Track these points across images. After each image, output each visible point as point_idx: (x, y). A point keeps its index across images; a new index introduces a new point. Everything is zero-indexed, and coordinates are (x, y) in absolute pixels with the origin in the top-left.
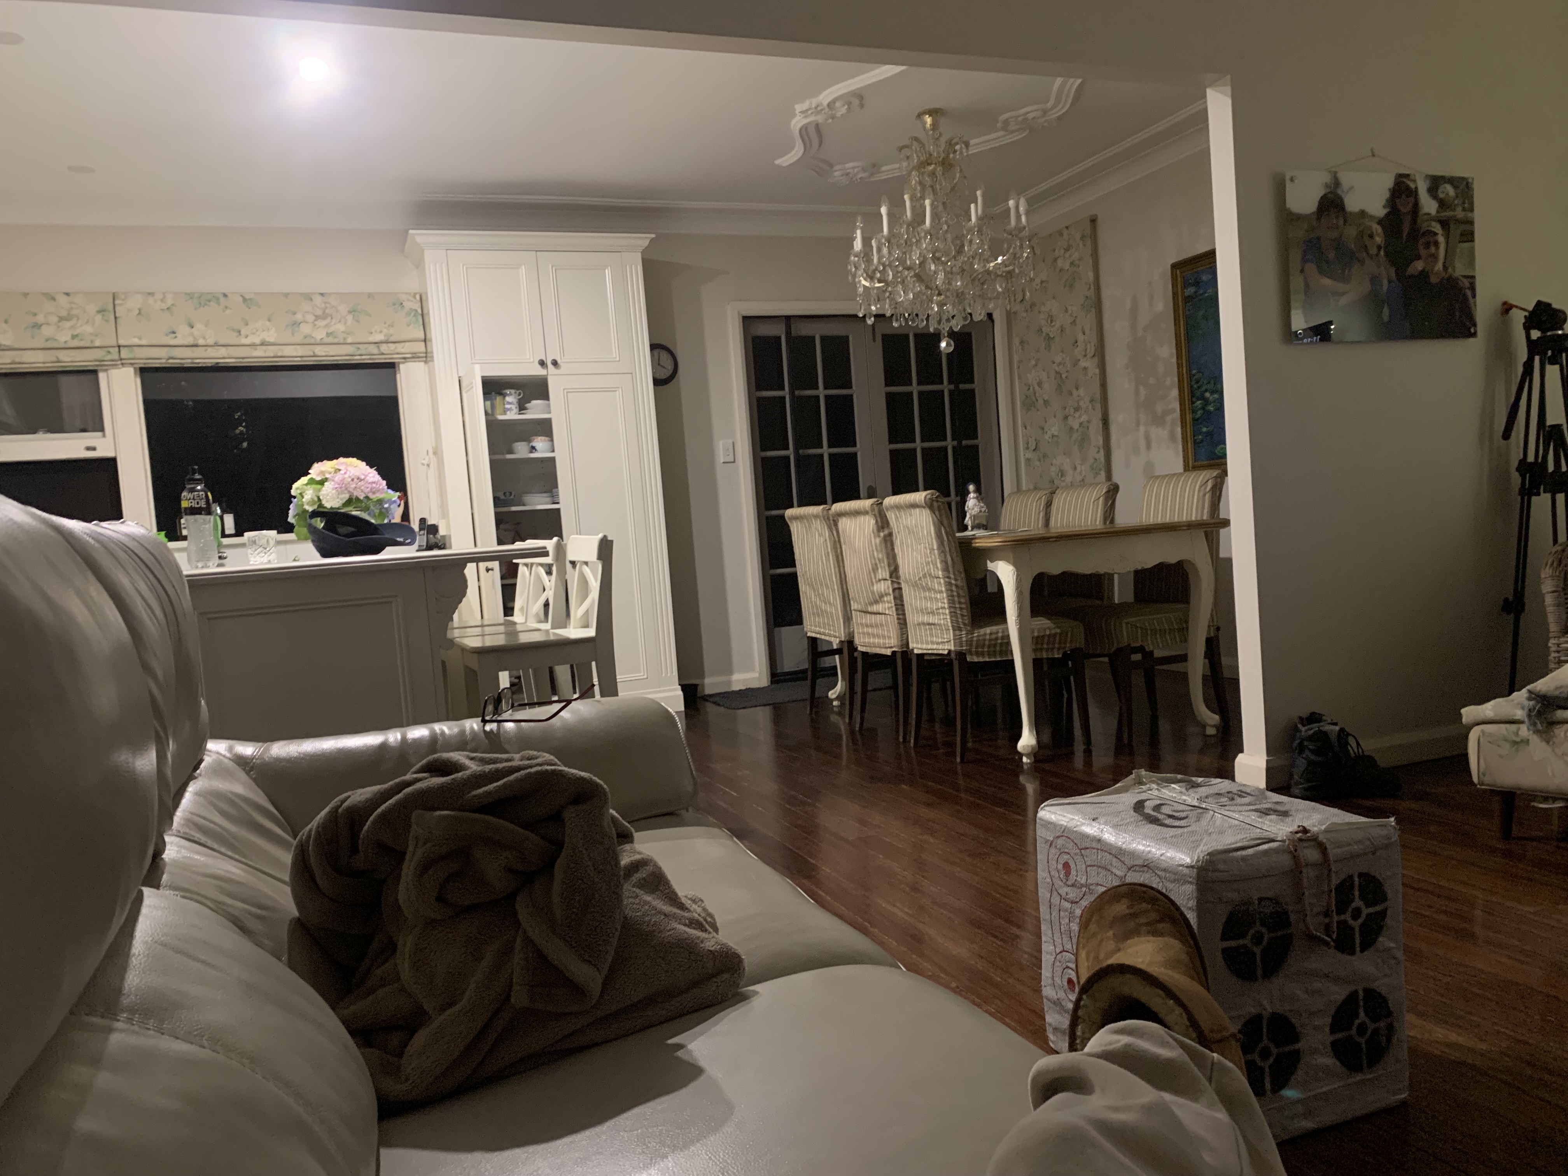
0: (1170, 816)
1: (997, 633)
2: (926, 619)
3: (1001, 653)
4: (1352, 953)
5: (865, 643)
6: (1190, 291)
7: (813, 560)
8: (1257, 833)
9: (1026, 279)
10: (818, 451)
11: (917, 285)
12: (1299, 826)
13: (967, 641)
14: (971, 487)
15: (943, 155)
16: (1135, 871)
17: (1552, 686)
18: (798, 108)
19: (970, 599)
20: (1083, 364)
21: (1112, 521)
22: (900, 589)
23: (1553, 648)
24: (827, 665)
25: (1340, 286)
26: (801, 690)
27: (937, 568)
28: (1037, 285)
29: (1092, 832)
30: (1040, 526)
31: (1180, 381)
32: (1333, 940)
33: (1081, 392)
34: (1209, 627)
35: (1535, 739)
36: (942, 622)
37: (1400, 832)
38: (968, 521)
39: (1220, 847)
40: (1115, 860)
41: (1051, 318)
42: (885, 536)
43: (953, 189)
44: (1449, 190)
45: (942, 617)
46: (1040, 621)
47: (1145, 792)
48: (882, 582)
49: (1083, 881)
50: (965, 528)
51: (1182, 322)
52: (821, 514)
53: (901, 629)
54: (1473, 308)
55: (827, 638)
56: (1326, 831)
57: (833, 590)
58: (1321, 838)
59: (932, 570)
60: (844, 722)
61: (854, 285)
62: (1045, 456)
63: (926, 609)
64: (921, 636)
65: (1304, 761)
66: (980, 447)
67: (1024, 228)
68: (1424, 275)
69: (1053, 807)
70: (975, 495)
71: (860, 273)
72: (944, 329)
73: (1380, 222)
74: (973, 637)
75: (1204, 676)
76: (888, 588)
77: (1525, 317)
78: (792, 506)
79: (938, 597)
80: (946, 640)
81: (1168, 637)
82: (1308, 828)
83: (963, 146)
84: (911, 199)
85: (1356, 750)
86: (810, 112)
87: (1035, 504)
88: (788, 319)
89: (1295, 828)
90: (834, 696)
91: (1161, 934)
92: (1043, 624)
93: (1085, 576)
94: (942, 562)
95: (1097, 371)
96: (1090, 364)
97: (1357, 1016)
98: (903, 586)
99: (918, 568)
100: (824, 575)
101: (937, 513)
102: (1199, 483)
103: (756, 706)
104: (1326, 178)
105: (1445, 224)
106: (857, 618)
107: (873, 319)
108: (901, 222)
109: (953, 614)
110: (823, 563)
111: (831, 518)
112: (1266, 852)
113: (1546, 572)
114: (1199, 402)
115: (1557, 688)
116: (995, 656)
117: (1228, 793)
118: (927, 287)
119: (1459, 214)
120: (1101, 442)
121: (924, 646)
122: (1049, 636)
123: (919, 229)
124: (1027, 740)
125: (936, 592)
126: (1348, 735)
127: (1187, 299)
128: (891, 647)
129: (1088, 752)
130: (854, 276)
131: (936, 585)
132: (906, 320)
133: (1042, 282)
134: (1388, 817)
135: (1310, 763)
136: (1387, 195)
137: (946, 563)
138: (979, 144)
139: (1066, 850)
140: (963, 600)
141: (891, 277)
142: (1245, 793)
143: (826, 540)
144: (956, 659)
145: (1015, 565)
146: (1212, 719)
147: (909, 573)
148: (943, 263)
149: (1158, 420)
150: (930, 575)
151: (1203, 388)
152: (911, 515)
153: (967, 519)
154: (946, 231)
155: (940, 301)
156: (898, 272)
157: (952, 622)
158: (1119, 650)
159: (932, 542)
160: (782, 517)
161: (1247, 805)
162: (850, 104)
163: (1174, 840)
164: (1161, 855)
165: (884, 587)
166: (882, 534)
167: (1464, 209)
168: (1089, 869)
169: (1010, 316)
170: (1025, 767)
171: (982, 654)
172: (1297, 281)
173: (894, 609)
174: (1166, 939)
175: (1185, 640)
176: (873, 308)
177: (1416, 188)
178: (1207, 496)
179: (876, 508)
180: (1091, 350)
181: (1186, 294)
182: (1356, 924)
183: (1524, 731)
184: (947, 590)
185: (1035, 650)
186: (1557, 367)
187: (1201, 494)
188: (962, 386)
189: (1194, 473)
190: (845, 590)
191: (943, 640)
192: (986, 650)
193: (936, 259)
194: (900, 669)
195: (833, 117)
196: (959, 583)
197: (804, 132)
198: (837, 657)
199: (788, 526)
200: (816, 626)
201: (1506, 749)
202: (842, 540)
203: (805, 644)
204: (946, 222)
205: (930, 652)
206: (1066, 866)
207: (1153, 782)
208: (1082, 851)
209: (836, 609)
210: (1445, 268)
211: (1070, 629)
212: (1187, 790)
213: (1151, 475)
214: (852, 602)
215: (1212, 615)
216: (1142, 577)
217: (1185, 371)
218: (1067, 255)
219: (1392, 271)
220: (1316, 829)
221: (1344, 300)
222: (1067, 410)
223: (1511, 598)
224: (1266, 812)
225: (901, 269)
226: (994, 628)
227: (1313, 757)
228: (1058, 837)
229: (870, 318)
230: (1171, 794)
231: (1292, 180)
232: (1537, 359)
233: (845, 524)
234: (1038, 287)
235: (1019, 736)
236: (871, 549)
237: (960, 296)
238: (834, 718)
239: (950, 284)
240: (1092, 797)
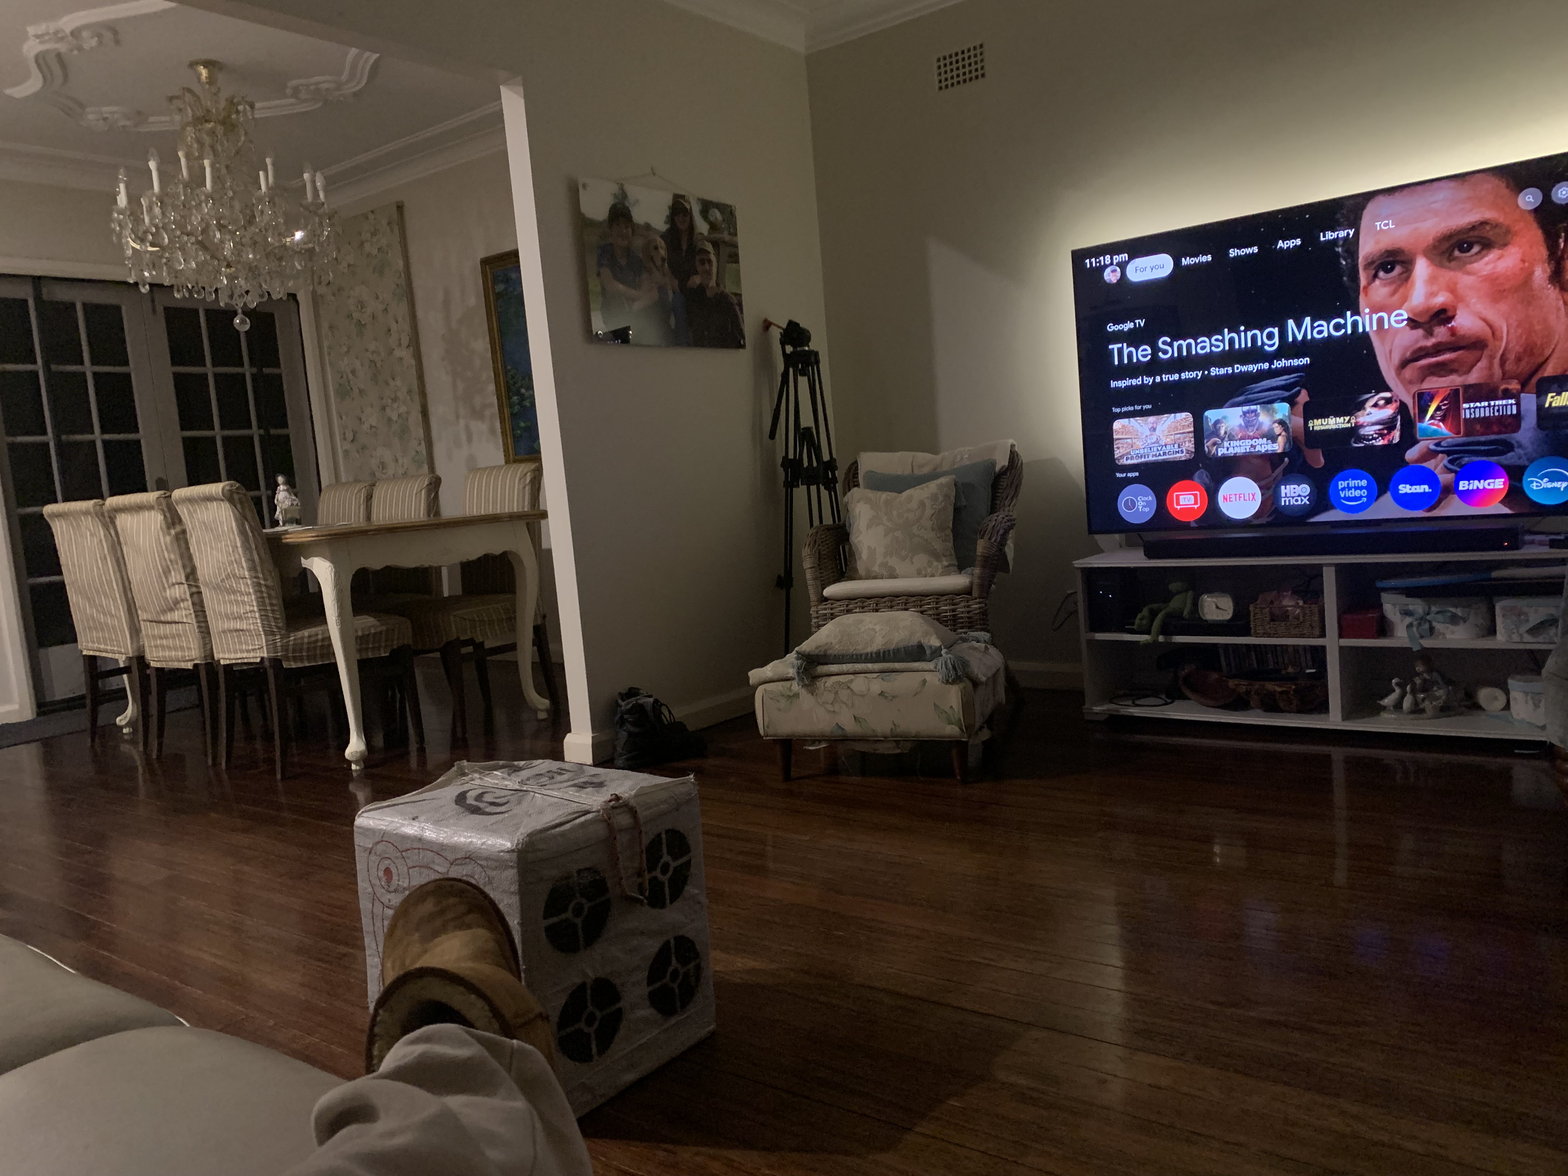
0: (493, 804)
1: (317, 635)
2: (233, 625)
3: (322, 657)
4: (663, 906)
5: (159, 657)
6: (500, 287)
7: (86, 566)
8: (574, 807)
9: (328, 259)
10: (88, 437)
11: (200, 253)
12: (612, 795)
13: (281, 646)
14: (280, 479)
15: (223, 114)
16: (457, 865)
17: (814, 647)
18: (31, 30)
19: (284, 600)
20: (398, 353)
21: (437, 513)
22: (200, 593)
23: (814, 615)
24: (115, 687)
25: (632, 292)
26: (80, 719)
27: (243, 567)
28: (344, 268)
29: (413, 831)
30: (361, 520)
31: (496, 375)
32: (646, 898)
33: (398, 382)
34: (536, 615)
35: (803, 692)
36: (252, 627)
37: (698, 788)
38: (279, 515)
39: (539, 826)
40: (436, 857)
41: (361, 305)
42: (177, 534)
43: (237, 153)
44: (716, 215)
45: (251, 622)
46: (365, 619)
47: (467, 783)
48: (177, 586)
49: (406, 885)
50: (275, 523)
51: (494, 318)
52: (92, 510)
53: (203, 638)
54: (742, 324)
55: (110, 655)
56: (636, 796)
57: (115, 600)
58: (632, 803)
59: (237, 571)
60: (138, 751)
61: (121, 247)
62: (364, 447)
63: (233, 613)
64: (228, 644)
65: (625, 733)
66: (291, 436)
67: (323, 204)
68: (702, 288)
69: (370, 813)
70: (285, 488)
71: (127, 232)
72: (237, 305)
73: (663, 236)
74: (289, 641)
75: (533, 663)
76: (185, 592)
77: (781, 333)
78: (55, 501)
79: (246, 599)
80: (257, 647)
81: (497, 627)
82: (620, 795)
83: (247, 107)
84: (187, 157)
85: (669, 719)
86: (47, 38)
87: (354, 497)
88: (37, 281)
89: (609, 797)
90: (123, 723)
91: (469, 927)
92: (368, 622)
93: (408, 570)
94: (247, 560)
95: (413, 362)
96: (404, 353)
97: (670, 964)
98: (203, 589)
99: (219, 569)
100: (102, 583)
101: (239, 506)
102: (518, 475)
103: (15, 745)
104: (615, 189)
105: (716, 244)
106: (146, 629)
107: (147, 287)
108: (176, 181)
109: (264, 617)
110: (98, 568)
111: (106, 514)
112: (582, 825)
113: (806, 551)
114: (515, 398)
115: (817, 648)
116: (315, 660)
117: (548, 772)
118: (213, 257)
119: (726, 237)
120: (422, 436)
121: (232, 656)
122: (375, 634)
123: (198, 191)
124: (355, 746)
125: (242, 594)
126: (662, 705)
127: (499, 296)
128: (193, 660)
129: (422, 750)
130: (120, 236)
131: (242, 586)
132: (190, 291)
133: (349, 265)
134: (688, 775)
135: (630, 734)
136: (667, 212)
137: (253, 561)
138: (264, 109)
139: (387, 856)
140: (274, 602)
141: (166, 240)
142: (564, 770)
143: (101, 541)
144: (271, 666)
145: (332, 562)
146: (543, 703)
147: (209, 574)
148: (230, 231)
149: (477, 414)
150: (234, 576)
151: (519, 384)
152: (207, 509)
153: (277, 513)
154: (232, 198)
155: (230, 274)
156: (175, 237)
157: (263, 627)
158: (448, 644)
159: (235, 539)
160: (42, 515)
161: (566, 781)
162: (100, 36)
163: (495, 827)
164: (482, 844)
165: (180, 591)
166: (173, 532)
167: (730, 234)
168: (411, 871)
169: (316, 300)
170: (355, 774)
171: (301, 659)
172: (594, 285)
173: (193, 616)
174: (474, 930)
175: (513, 629)
176: (146, 274)
177: (691, 209)
178: (527, 488)
179: (164, 502)
180: (405, 341)
181: (497, 291)
182: (665, 879)
183: (795, 686)
184: (256, 592)
185: (360, 651)
186: (806, 378)
187: (521, 486)
188: (266, 371)
189: (515, 465)
190: (131, 601)
191: (254, 647)
192: (305, 654)
193: (221, 227)
194: (204, 683)
195: (80, 49)
196: (270, 583)
197: (41, 61)
198: (125, 676)
199: (50, 528)
200: (93, 642)
201: (783, 703)
202: (122, 539)
203: (80, 665)
204: (231, 188)
205: (239, 661)
206: (388, 872)
207: (475, 771)
208: (404, 853)
209: (120, 621)
210: (718, 284)
211: (397, 626)
212: (509, 775)
213: (473, 468)
214: (139, 612)
215: (537, 604)
216: (467, 568)
217: (500, 365)
218: (375, 239)
219: (676, 283)
220: (626, 795)
221: (637, 306)
222: (384, 401)
223: (783, 575)
224: (582, 787)
225: (178, 233)
226: (313, 630)
227: (632, 729)
228: (378, 843)
229: (144, 286)
230: (493, 781)
231: (584, 186)
232: (791, 370)
233: (123, 520)
234: (345, 271)
235: (347, 742)
236: (159, 549)
237: (253, 270)
238: (125, 748)
239: (239, 255)
240: (413, 795)
